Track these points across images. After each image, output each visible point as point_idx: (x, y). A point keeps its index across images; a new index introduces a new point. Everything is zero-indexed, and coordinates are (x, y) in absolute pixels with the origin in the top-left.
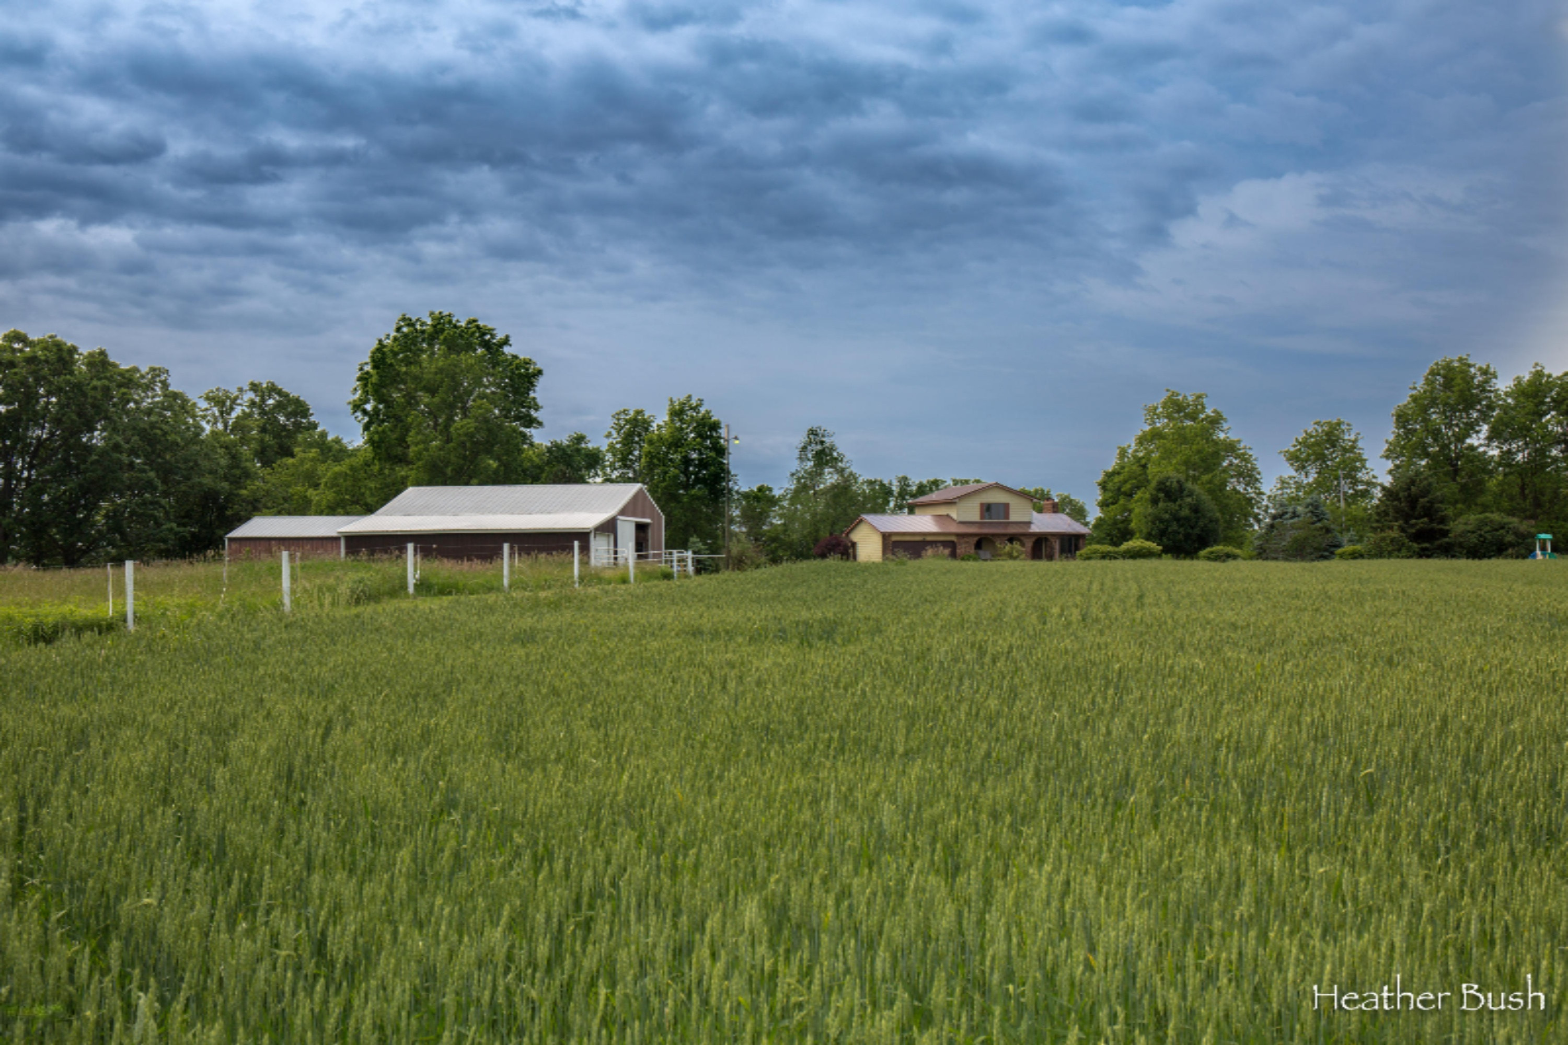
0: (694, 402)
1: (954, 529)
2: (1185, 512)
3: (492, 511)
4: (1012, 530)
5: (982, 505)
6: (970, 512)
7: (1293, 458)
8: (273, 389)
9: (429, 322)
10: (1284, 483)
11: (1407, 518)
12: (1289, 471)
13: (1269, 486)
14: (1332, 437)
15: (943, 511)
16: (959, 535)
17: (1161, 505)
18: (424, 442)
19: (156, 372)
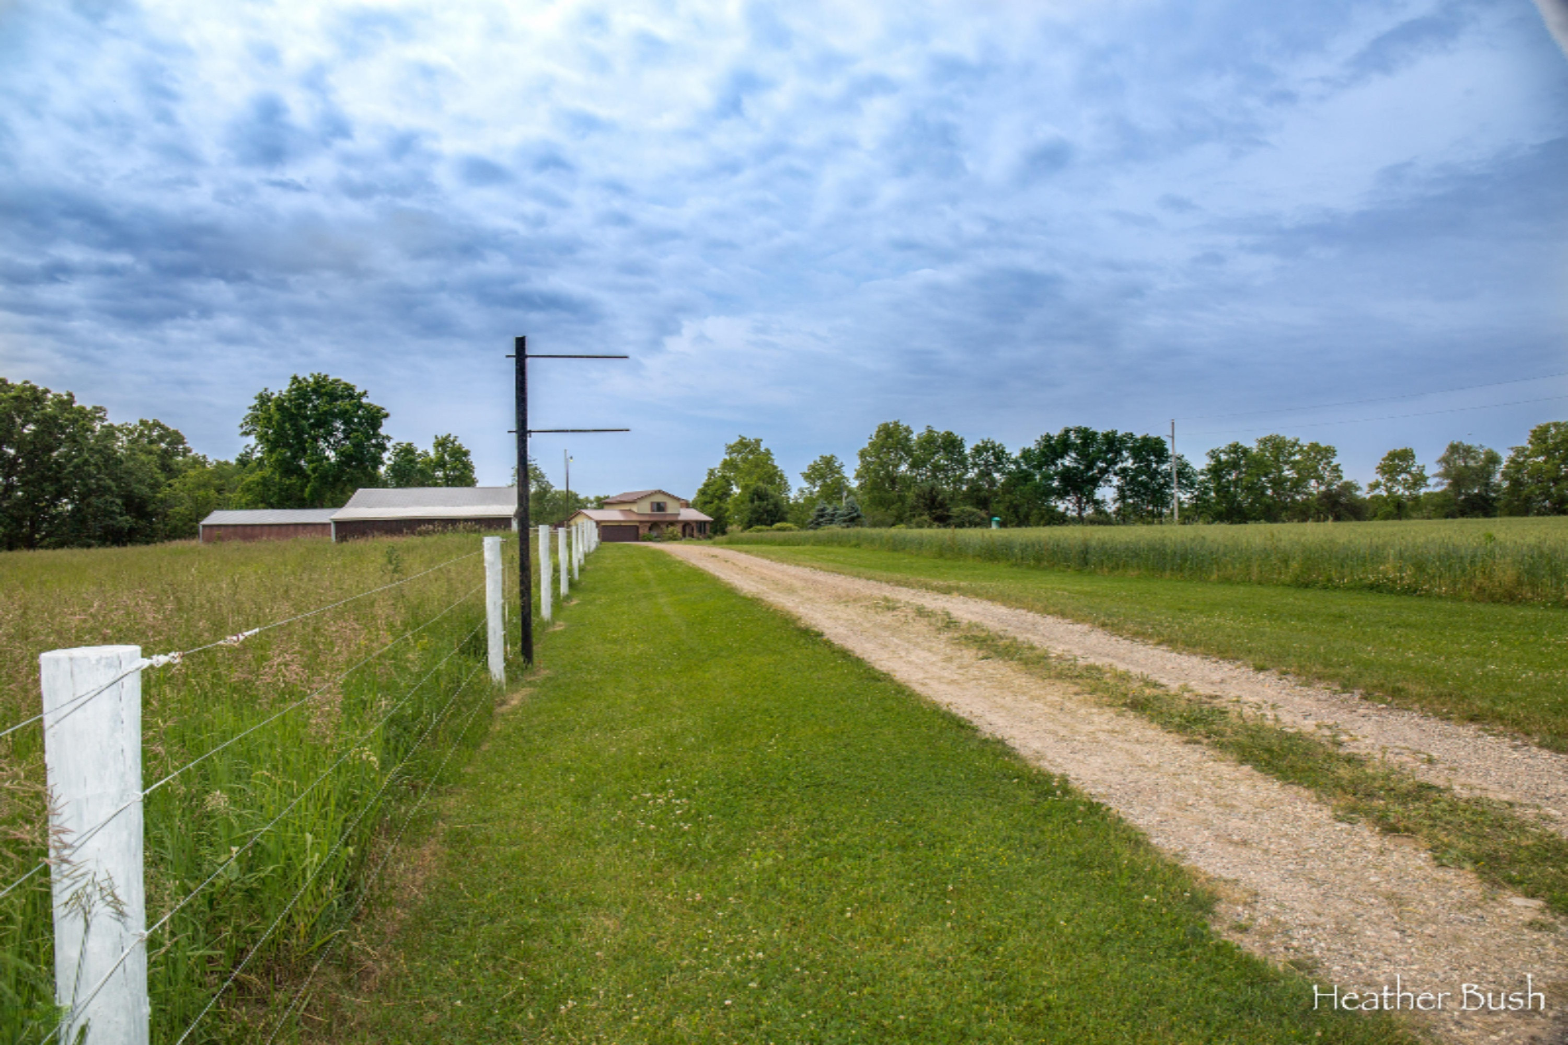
0: (452, 439)
1: (635, 518)
2: (770, 507)
3: (394, 505)
4: (668, 519)
5: (652, 503)
6: (645, 508)
7: (807, 477)
8: (156, 424)
9: (311, 380)
10: (801, 491)
11: (930, 509)
12: (805, 485)
13: (793, 494)
14: (829, 462)
15: (627, 507)
16: (641, 522)
17: (756, 503)
18: (317, 461)
19: (97, 409)
